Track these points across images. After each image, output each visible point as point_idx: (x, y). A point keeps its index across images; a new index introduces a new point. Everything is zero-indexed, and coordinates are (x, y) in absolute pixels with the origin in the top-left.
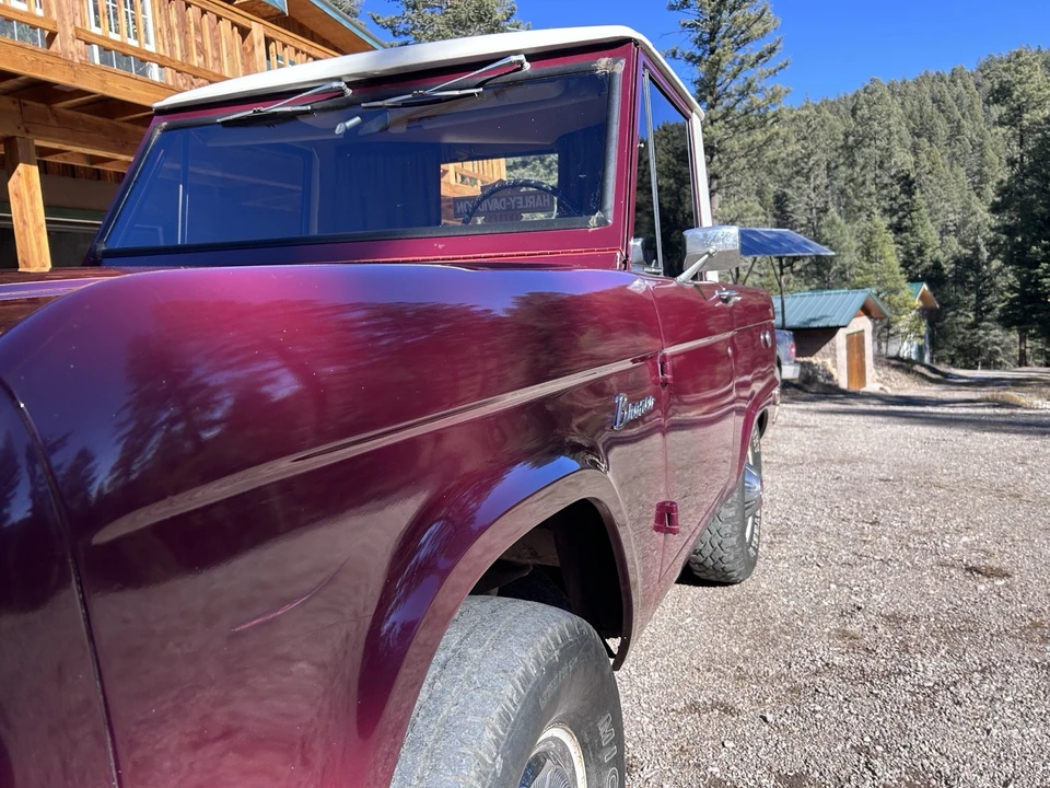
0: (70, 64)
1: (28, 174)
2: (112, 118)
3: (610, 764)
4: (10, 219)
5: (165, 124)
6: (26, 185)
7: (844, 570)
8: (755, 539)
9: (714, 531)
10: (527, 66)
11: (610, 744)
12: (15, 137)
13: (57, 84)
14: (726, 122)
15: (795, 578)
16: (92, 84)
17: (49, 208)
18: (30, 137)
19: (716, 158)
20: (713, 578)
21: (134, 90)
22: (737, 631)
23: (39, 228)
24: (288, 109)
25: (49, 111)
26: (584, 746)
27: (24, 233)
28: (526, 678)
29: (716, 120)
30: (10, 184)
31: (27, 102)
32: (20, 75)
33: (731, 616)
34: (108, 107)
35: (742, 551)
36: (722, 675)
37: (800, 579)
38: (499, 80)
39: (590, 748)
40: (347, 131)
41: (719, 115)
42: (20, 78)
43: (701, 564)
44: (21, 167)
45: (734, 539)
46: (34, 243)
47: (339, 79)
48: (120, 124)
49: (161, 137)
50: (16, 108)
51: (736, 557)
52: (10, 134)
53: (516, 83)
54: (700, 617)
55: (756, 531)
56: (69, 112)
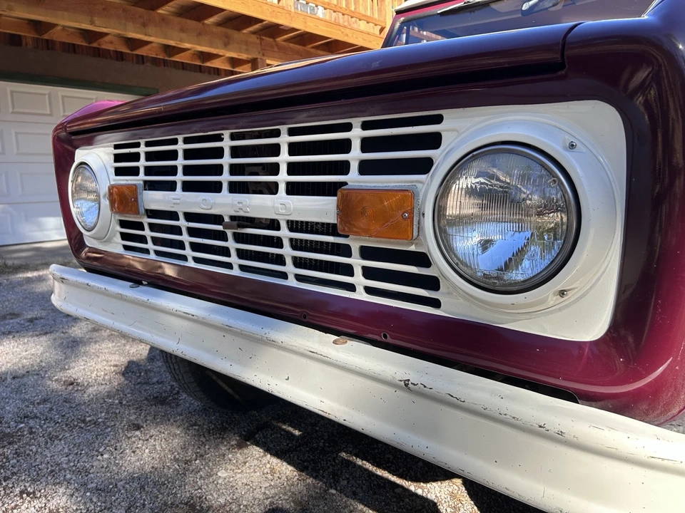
0: (289, 12)
2: (304, 46)
5: (403, 18)
12: (257, 58)
13: (282, 25)
16: (299, 24)
18: (264, 58)
21: (320, 27)
25: (274, 43)
31: (264, 38)
32: (264, 21)
42: (264, 23)
48: (309, 50)
50: (258, 41)
52: (255, 57)
56: (284, 43)
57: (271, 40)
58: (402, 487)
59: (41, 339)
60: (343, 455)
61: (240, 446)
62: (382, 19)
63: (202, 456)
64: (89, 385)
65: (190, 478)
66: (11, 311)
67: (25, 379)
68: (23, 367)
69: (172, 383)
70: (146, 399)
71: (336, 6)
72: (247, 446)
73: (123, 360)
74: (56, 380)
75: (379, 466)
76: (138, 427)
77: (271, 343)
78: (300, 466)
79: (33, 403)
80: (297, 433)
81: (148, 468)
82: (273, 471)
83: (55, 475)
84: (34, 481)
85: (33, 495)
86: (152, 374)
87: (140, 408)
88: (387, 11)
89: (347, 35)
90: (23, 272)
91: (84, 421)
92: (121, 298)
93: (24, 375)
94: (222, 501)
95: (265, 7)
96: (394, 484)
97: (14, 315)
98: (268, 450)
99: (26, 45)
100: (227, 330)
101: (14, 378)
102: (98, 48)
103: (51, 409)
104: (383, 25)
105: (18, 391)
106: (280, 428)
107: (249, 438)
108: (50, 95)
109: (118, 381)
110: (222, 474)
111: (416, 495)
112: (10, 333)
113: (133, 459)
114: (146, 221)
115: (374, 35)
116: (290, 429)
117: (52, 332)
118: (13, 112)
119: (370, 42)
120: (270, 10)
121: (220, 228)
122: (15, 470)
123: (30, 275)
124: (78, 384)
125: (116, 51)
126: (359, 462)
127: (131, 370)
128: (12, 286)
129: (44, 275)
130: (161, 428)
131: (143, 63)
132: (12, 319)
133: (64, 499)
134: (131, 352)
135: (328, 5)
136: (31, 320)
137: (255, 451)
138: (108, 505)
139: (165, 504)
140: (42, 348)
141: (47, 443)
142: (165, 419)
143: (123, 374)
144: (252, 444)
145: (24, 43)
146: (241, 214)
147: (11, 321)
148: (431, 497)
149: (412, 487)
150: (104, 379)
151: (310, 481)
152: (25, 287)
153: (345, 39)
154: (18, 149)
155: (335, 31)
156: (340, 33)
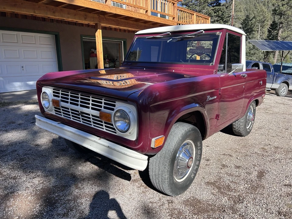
0: (110, 7)
1: (99, 31)
3: (199, 149)
4: (95, 40)
5: (137, 37)
6: (99, 34)
7: (271, 137)
8: (251, 128)
9: (239, 124)
10: (204, 32)
11: (199, 146)
12: (97, 23)
14: (288, 5)
15: (258, 137)
16: (114, 11)
17: (103, 37)
18: (100, 23)
19: (282, 17)
20: (238, 134)
22: (239, 144)
23: (101, 44)
24: (159, 37)
26: (195, 145)
27: (98, 45)
28: (186, 131)
29: (284, 5)
30: (96, 34)
31: (100, 15)
33: (239, 142)
34: (116, 16)
35: (245, 129)
36: (232, 151)
37: (259, 138)
38: (198, 34)
39: (196, 146)
40: (169, 41)
41: (286, 3)
43: (235, 131)
44: (98, 30)
45: (243, 126)
46: (100, 47)
47: (169, 32)
49: (136, 40)
50: (98, 17)
51: (243, 130)
53: (201, 35)
54: (232, 141)
55: (251, 126)
56: (108, 17)
57: (103, 16)
58: (124, 171)
59: (24, 131)
60: (111, 164)
61: (85, 162)
62: (147, 8)
63: (75, 164)
64: (42, 146)
65: (72, 169)
66: (11, 121)
67: (23, 144)
68: (21, 140)
69: (66, 145)
70: (59, 150)
71: (128, 3)
72: (86, 162)
73: (52, 138)
74: (32, 144)
75: (119, 167)
76: (58, 157)
77: (88, 139)
78: (99, 166)
79: (27, 150)
80: (100, 159)
81: (61, 167)
82: (92, 168)
83: (37, 168)
84: (32, 169)
85: (33, 172)
86: (60, 143)
87: (58, 152)
88: (149, 4)
89: (132, 15)
90: (11, 105)
91: (42, 155)
92: (55, 126)
93: (22, 143)
94: (79, 174)
95: (100, 5)
96: (122, 170)
97: (14, 123)
98: (92, 163)
99: (8, 16)
100: (79, 135)
101: (19, 143)
102: (35, 17)
103: (33, 152)
104: (147, 10)
105: (22, 147)
106: (96, 158)
107: (87, 160)
108: (17, 35)
109: (50, 144)
110: (80, 168)
111: (126, 173)
112: (14, 129)
113: (57, 165)
114: (61, 108)
115: (143, 14)
116: (99, 158)
117: (27, 129)
118: (3, 42)
120: (102, 6)
121: (78, 113)
122: (27, 167)
123: (14, 106)
124: (39, 145)
125: (42, 18)
126: (115, 166)
127: (54, 141)
128: (9, 111)
129: (19, 107)
130: (64, 157)
131: (53, 22)
132: (13, 124)
133: (41, 173)
134: (54, 136)
135: (125, 3)
136: (20, 124)
137: (89, 163)
138: (52, 174)
139: (66, 174)
140: (25, 134)
141: (33, 161)
142: (65, 155)
143: (52, 143)
144: (88, 161)
145: (7, 15)
146: (82, 111)
147: (13, 125)
148: (130, 173)
149: (126, 171)
150: (46, 144)
151: (101, 170)
152: (14, 112)
153: (132, 16)
154: (5, 56)
155: (127, 13)
156: (130, 14)
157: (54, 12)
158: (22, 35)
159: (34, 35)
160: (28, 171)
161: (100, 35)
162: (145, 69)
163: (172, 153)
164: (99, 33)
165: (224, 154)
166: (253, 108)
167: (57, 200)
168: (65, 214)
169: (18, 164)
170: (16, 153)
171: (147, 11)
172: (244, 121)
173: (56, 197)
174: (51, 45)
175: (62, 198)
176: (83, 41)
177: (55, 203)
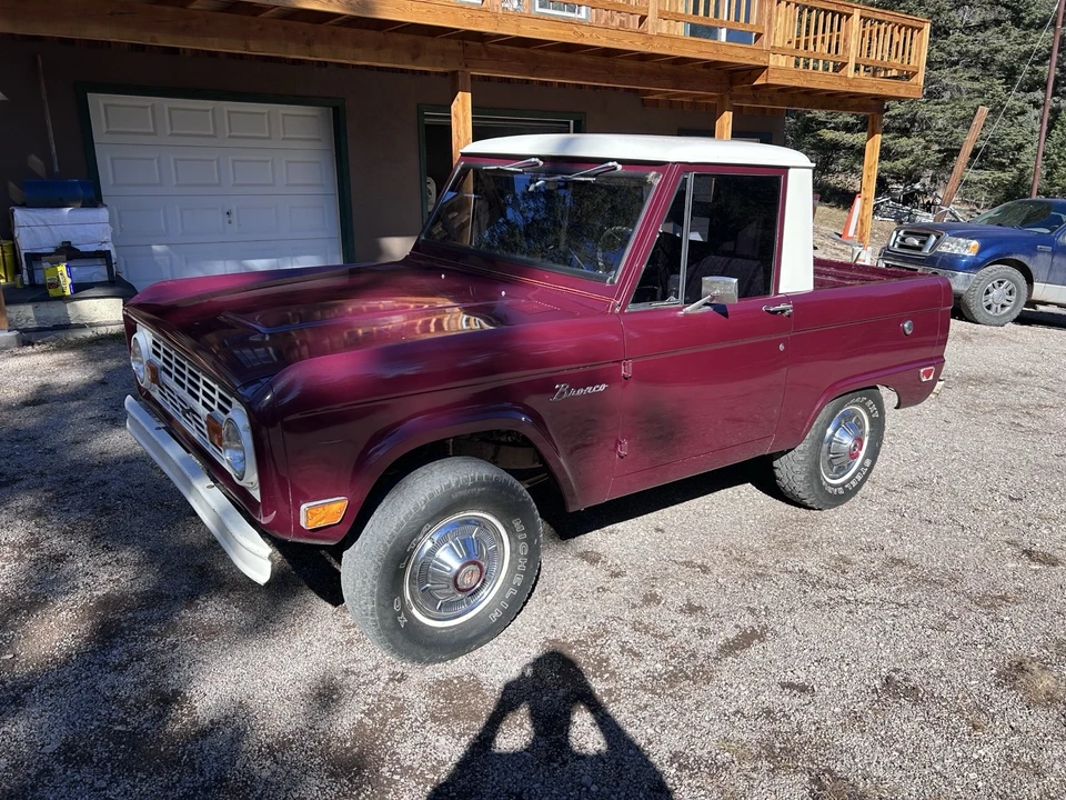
0: (495, 15)
1: (465, 98)
2: (524, 48)
3: (522, 540)
5: (462, 163)
6: (461, 109)
8: (853, 482)
10: (620, 168)
18: (467, 70)
24: (513, 169)
25: (482, 48)
28: (449, 485)
30: (452, 107)
31: (468, 42)
38: (605, 174)
44: (461, 93)
50: (460, 46)
52: (456, 69)
55: (859, 477)
56: (497, 46)
57: (479, 44)
62: (643, 6)
67: (133, 464)
79: (132, 486)
83: (128, 539)
84: (114, 540)
85: (110, 549)
89: (582, 36)
92: (149, 434)
95: (461, 12)
103: (143, 492)
104: (644, 13)
105: (124, 474)
108: (213, 110)
115: (629, 30)
119: (619, 40)
120: (468, 16)
122: (104, 532)
133: (129, 553)
141: (131, 517)
153: (578, 41)
154: (177, 179)
155: (562, 32)
156: (571, 33)
157: (309, 44)
158: (229, 112)
159: (266, 111)
160: (102, 545)
161: (464, 110)
162: (443, 276)
163: (385, 545)
164: (464, 106)
165: (689, 564)
166: (869, 414)
167: (123, 629)
168: (120, 664)
169: (90, 521)
170: (103, 489)
171: (642, 19)
172: (806, 458)
173: (125, 621)
174: (319, 140)
175: (137, 626)
176: (426, 125)
177: (114, 636)
